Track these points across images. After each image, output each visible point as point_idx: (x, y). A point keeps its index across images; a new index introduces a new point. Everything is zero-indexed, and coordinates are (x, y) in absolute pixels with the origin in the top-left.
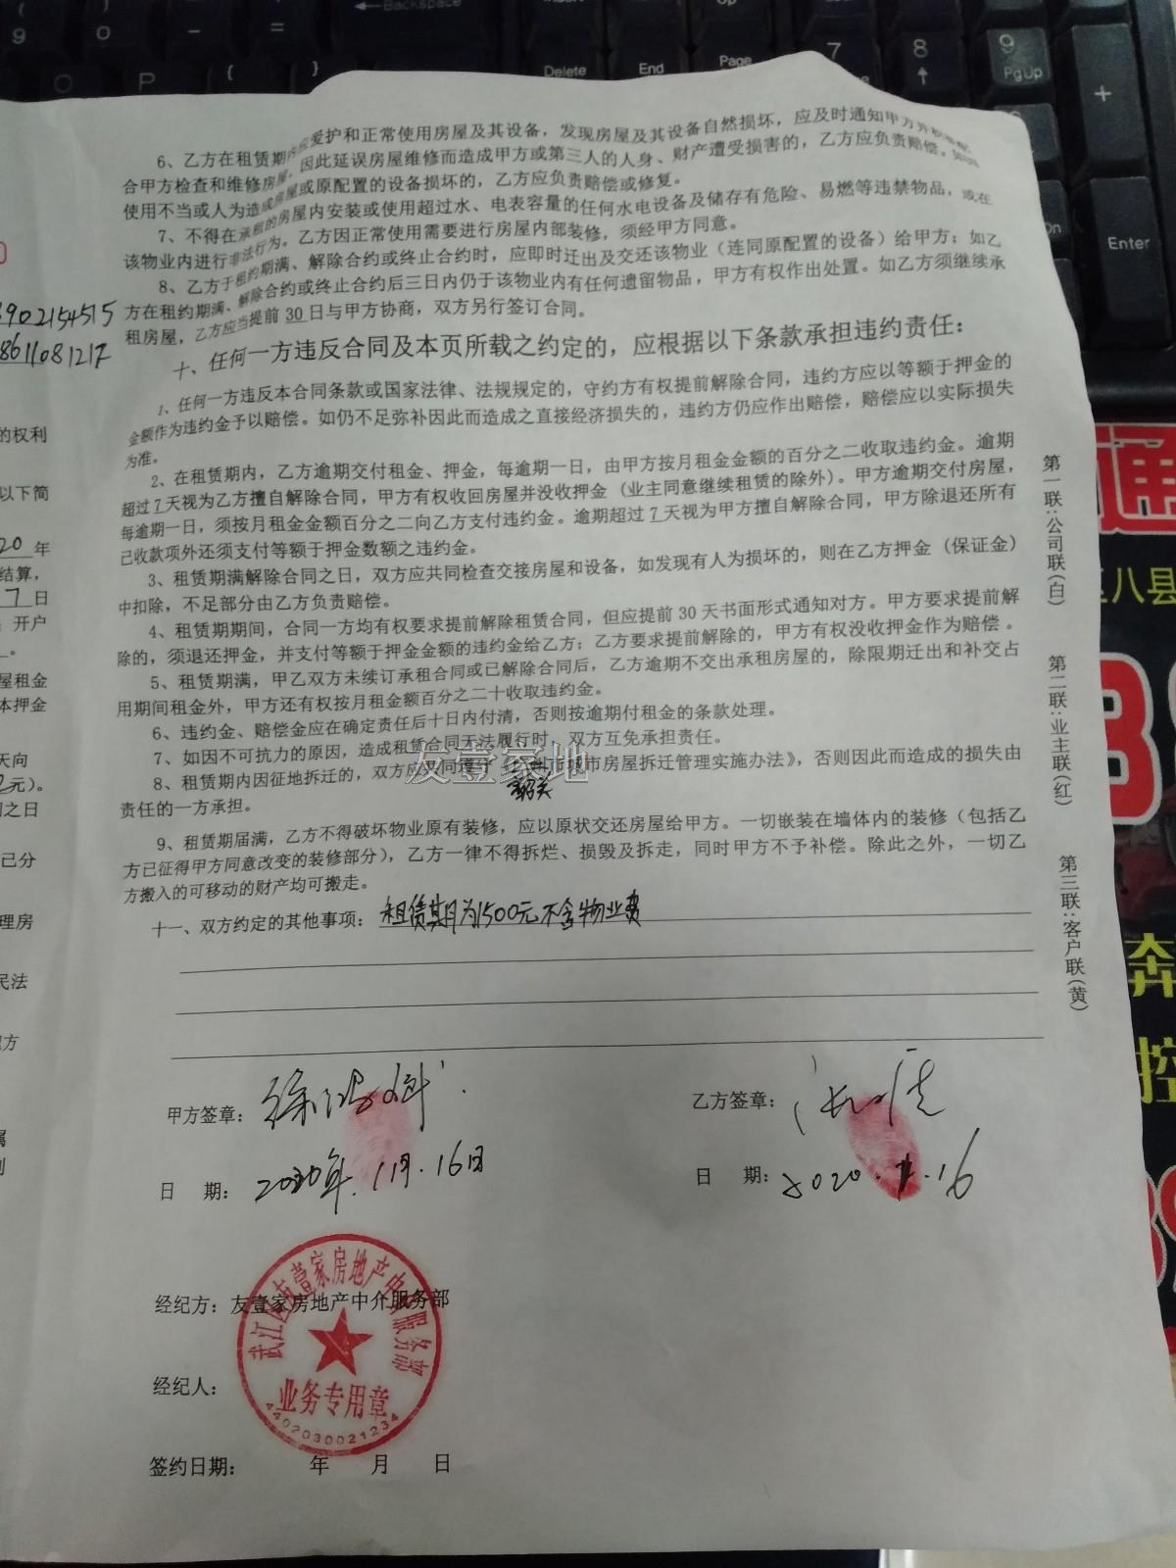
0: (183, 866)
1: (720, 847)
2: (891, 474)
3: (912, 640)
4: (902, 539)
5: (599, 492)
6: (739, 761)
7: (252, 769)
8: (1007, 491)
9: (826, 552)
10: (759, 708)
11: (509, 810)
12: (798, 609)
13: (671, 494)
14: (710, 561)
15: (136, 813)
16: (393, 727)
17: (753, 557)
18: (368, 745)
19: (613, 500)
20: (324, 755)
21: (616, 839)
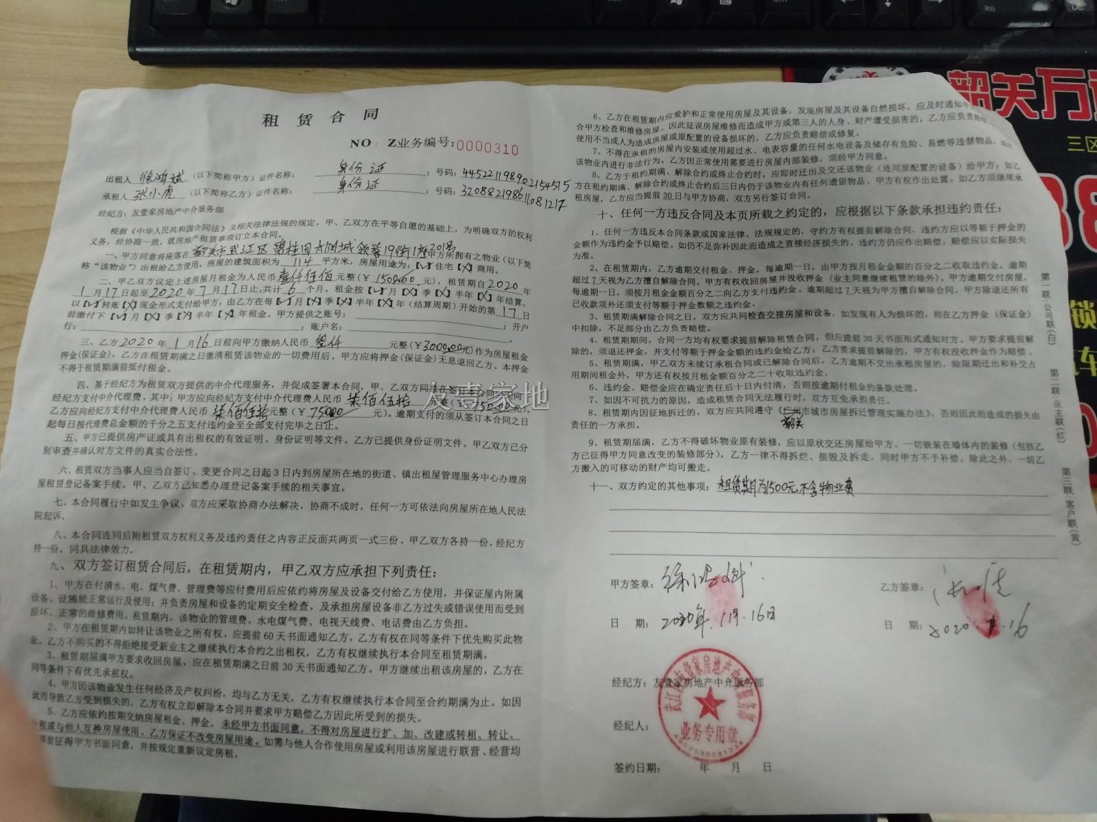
0: (604, 454)
1: (893, 457)
2: (967, 278)
3: (984, 358)
4: (975, 309)
5: (819, 279)
6: (901, 413)
7: (639, 407)
8: (1024, 289)
9: (937, 314)
10: (909, 388)
11: (783, 434)
12: (925, 341)
13: (856, 281)
14: (878, 314)
15: (579, 426)
16: (714, 389)
17: (900, 314)
18: (701, 398)
19: (826, 283)
20: (677, 401)
21: (838, 451)
